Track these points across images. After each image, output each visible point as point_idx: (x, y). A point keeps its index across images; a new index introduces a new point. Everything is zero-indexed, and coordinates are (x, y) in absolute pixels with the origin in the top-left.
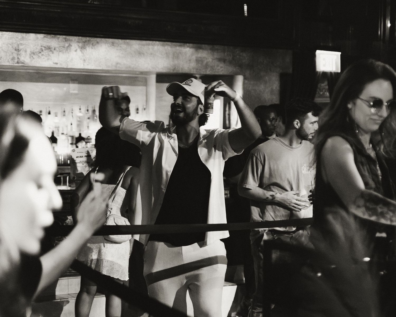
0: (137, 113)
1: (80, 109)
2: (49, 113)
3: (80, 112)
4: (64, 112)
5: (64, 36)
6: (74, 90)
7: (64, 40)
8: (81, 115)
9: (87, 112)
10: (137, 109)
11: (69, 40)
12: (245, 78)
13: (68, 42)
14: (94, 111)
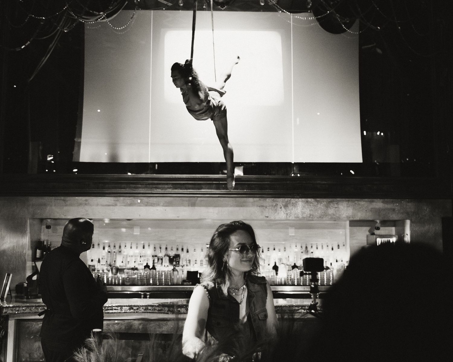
0: (339, 248)
1: (296, 246)
2: (274, 249)
3: (297, 248)
4: (285, 248)
5: (273, 199)
6: (292, 233)
7: (273, 201)
8: (296, 250)
9: (301, 248)
10: (338, 246)
11: (276, 201)
12: (412, 222)
13: (275, 202)
14: (306, 247)
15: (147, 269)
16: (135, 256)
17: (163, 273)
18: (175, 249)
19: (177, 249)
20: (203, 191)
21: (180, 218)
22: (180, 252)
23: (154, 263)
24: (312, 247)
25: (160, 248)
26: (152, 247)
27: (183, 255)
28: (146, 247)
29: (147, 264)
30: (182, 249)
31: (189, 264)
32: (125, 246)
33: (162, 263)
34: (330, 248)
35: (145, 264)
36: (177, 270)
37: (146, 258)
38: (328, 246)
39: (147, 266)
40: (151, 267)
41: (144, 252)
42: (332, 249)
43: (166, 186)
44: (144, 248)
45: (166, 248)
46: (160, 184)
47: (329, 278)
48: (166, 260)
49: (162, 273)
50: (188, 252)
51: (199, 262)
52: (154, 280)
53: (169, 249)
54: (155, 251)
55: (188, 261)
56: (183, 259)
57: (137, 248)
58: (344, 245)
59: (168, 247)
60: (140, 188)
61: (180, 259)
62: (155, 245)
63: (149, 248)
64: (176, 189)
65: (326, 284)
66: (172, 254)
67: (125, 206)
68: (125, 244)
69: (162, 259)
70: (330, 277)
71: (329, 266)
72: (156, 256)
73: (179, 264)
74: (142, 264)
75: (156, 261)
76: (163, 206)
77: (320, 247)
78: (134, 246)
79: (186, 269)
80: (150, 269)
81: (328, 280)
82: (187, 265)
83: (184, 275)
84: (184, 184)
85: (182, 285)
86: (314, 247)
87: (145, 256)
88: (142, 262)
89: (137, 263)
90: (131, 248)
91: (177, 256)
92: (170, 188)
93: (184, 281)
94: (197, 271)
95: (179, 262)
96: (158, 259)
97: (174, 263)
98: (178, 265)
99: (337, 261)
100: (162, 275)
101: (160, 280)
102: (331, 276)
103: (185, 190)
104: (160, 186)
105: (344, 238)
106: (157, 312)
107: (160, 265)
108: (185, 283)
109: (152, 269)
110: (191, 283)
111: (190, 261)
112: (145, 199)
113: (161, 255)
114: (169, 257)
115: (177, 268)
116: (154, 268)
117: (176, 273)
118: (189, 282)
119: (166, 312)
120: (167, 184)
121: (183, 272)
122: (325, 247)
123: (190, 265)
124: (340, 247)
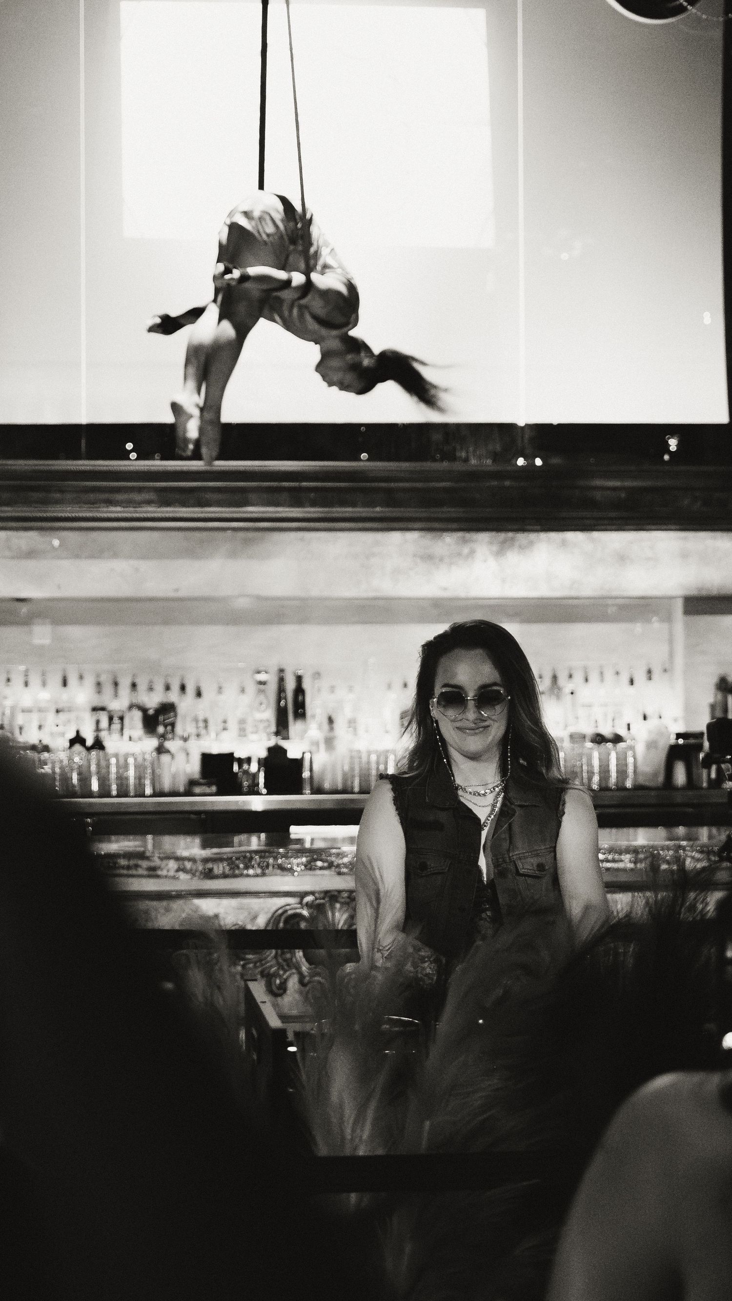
5: (461, 534)
7: (460, 542)
11: (471, 541)
13: (468, 545)
14: (555, 678)
15: (78, 747)
16: (40, 710)
17: (131, 761)
18: (159, 687)
19: (168, 688)
20: (252, 510)
21: (180, 594)
22: (173, 696)
23: (98, 729)
24: (571, 676)
25: (116, 684)
26: (90, 681)
27: (185, 705)
28: (73, 681)
29: (78, 732)
30: (183, 688)
31: (203, 732)
32: (8, 680)
33: (122, 729)
34: (625, 679)
35: (72, 735)
36: (168, 751)
37: (72, 715)
38: (617, 673)
39: (78, 740)
40: (89, 743)
41: (65, 696)
42: (632, 682)
43: (137, 497)
44: (65, 683)
45: (134, 685)
46: (118, 490)
47: (624, 768)
48: (135, 721)
49: (126, 761)
50: (199, 694)
51: (233, 725)
52: (104, 782)
53: (142, 686)
54: (99, 692)
55: (201, 724)
56: (185, 717)
57: (44, 684)
58: (665, 670)
59: (138, 681)
60: (57, 502)
61: (176, 716)
62: (98, 676)
63: (81, 685)
64: (168, 504)
65: (617, 785)
66: (152, 701)
67: (13, 558)
68: (8, 672)
69: (121, 719)
70: (626, 765)
71: (622, 732)
72: (103, 709)
73: (173, 731)
74: (63, 734)
75: (104, 723)
76: (130, 557)
77: (594, 677)
78: (35, 680)
79: (198, 747)
80: (89, 749)
81: (622, 773)
82: (198, 735)
83: (194, 767)
84: (192, 490)
85: (188, 793)
86: (578, 677)
87: (70, 710)
88: (61, 729)
89: (46, 729)
90: (26, 684)
91: (167, 709)
92: (149, 502)
93: (192, 783)
94: (232, 754)
95: (173, 725)
96: (111, 719)
97: (161, 729)
98: (170, 736)
99: (645, 718)
100: (126, 766)
101: (122, 780)
102: (630, 760)
103: (196, 509)
104: (120, 497)
105: (665, 648)
106: (145, 873)
107: (116, 736)
108: (197, 790)
109: (93, 747)
110: (214, 789)
111: (206, 721)
112: (73, 537)
113: (118, 705)
114: (144, 710)
115: (168, 745)
116: (98, 745)
117: (165, 758)
118: (209, 785)
119: (172, 873)
120: (140, 490)
121: (188, 754)
122: (609, 675)
123: (208, 733)
124: (655, 676)
